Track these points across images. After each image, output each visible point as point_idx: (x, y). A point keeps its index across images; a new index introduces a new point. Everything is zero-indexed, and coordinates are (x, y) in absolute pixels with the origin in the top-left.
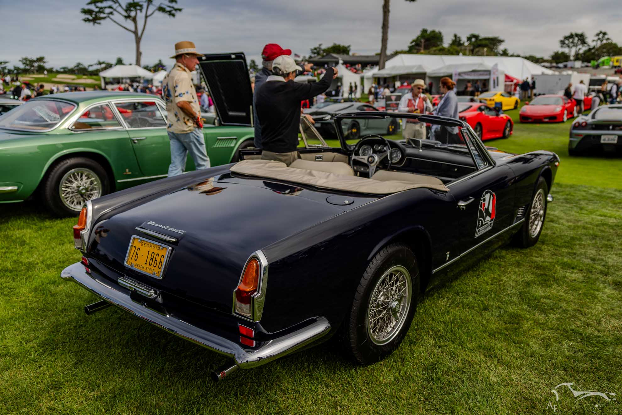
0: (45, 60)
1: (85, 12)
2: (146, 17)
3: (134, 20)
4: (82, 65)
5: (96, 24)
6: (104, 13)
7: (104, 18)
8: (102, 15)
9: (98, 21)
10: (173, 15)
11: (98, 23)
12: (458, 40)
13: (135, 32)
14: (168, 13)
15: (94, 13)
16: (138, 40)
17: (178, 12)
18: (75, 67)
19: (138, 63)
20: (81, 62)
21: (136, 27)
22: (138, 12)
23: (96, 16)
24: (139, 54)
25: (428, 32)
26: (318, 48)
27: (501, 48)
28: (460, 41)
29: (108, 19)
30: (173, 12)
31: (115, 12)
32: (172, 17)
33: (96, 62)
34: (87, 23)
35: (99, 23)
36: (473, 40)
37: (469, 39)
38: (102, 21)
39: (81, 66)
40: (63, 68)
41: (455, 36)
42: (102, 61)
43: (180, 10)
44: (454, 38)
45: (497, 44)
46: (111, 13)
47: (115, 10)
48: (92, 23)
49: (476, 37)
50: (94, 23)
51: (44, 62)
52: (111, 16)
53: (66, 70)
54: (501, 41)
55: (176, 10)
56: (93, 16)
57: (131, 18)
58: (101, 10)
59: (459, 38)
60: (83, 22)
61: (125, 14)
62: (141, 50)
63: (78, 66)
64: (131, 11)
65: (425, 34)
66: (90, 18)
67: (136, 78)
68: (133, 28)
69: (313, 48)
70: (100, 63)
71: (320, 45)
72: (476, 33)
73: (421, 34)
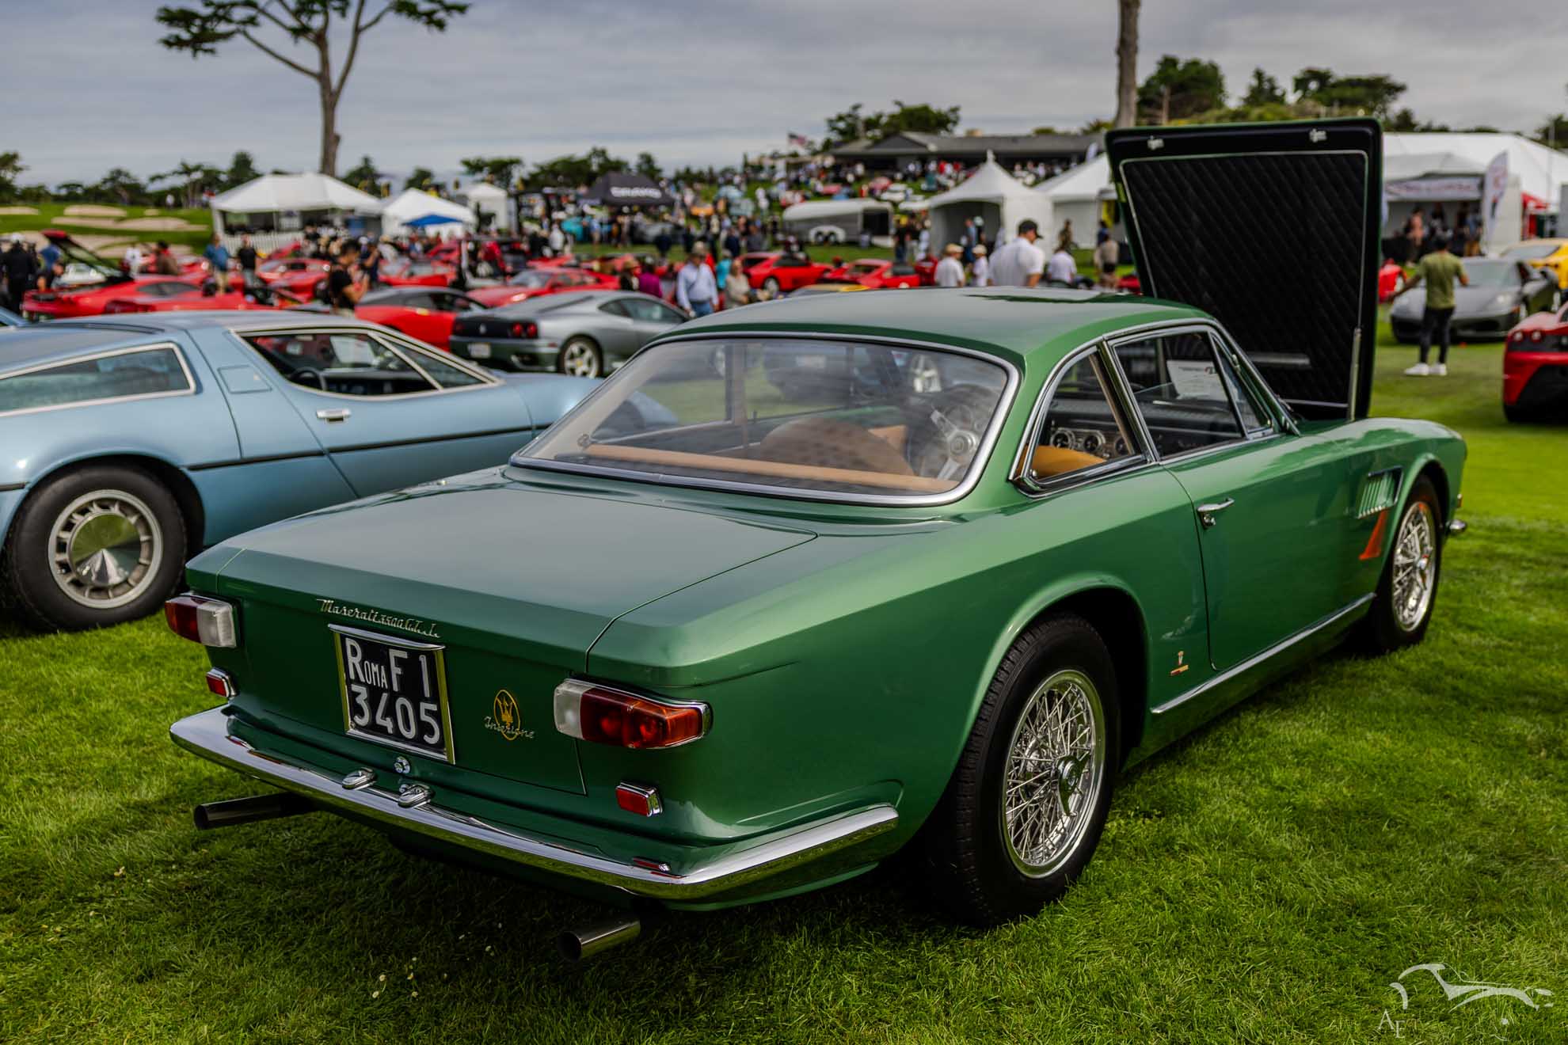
0: (18, 164)
1: (171, 17)
2: (358, 31)
3: (320, 40)
4: (127, 175)
5: (200, 54)
6: (230, 21)
7: (226, 36)
8: (222, 27)
9: (207, 46)
10: (440, 25)
11: (206, 51)
12: (1266, 86)
13: (323, 77)
14: (424, 18)
15: (198, 22)
16: (330, 100)
17: (456, 14)
18: (105, 181)
19: (327, 166)
20: (125, 166)
21: (325, 62)
22: (334, 16)
23: (203, 28)
24: (331, 141)
25: (1180, 66)
26: (850, 116)
27: (1396, 107)
28: (1273, 88)
29: (239, 39)
30: (441, 15)
31: (261, 19)
32: (435, 29)
33: (176, 166)
34: (174, 51)
35: (212, 51)
36: (1313, 85)
37: (1300, 84)
38: (220, 46)
39: (122, 179)
40: (67, 186)
41: (1259, 75)
42: (192, 162)
43: (462, 9)
44: (1254, 82)
45: (1386, 96)
46: (252, 21)
47: (263, 12)
48: (187, 52)
49: (1321, 77)
50: (196, 51)
51: (17, 170)
52: (251, 30)
53: (79, 191)
54: (1396, 89)
55: (449, 9)
56: (195, 30)
57: (311, 36)
58: (221, 12)
59: (1270, 80)
60: (163, 49)
61: (291, 22)
62: (339, 127)
63: (113, 179)
64: (313, 12)
65: (1171, 71)
66: (185, 35)
67: (325, 211)
68: (315, 66)
69: (833, 116)
70: (187, 171)
71: (856, 107)
72: (1321, 65)
73: (1160, 72)
